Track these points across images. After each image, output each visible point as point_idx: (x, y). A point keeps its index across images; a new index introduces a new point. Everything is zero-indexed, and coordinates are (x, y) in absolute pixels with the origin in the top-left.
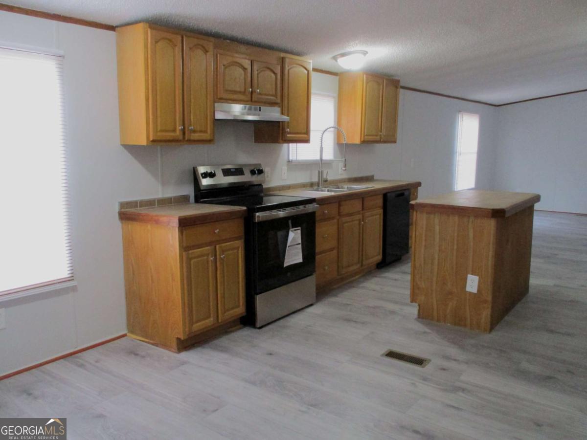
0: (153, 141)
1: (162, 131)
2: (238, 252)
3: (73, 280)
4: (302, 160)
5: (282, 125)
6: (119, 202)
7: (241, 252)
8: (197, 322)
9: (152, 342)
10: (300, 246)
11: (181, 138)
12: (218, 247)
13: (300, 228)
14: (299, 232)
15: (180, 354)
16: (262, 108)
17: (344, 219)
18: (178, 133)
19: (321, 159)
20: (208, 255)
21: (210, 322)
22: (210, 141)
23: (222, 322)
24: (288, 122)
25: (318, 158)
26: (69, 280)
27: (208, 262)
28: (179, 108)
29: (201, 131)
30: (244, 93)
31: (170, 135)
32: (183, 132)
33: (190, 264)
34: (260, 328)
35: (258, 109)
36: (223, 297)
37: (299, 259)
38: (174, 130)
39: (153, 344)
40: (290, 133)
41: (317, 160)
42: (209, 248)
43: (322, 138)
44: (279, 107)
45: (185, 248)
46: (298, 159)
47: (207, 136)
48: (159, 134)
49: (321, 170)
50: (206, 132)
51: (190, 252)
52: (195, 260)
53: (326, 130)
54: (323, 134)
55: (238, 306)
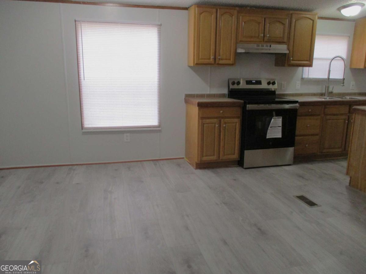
0: (197, 64)
1: (202, 59)
2: (236, 125)
3: (160, 127)
4: (312, 78)
5: (288, 56)
6: (185, 94)
7: (238, 125)
8: (206, 156)
9: (190, 162)
10: (281, 128)
11: (213, 62)
12: (222, 120)
13: (281, 117)
14: (281, 119)
15: (196, 170)
16: (272, 45)
17: (328, 117)
18: (212, 60)
19: (329, 78)
20: (215, 123)
21: (214, 158)
22: (232, 65)
23: (222, 160)
24: (288, 54)
25: (326, 77)
26: (159, 127)
27: (215, 126)
28: (213, 47)
29: (226, 59)
30: (258, 37)
31: (207, 61)
32: (215, 59)
33: (204, 127)
34: (246, 168)
35: (269, 46)
36: (224, 147)
37: (279, 135)
38: (210, 59)
39: (189, 164)
40: (293, 60)
41: (326, 79)
42: (216, 120)
43: (330, 64)
44: (287, 44)
45: (202, 118)
46: (309, 77)
47: (231, 62)
48: (200, 60)
49: (327, 85)
50: (230, 59)
51: (204, 120)
52: (207, 125)
53: (334, 58)
54: (331, 62)
55: (234, 154)
